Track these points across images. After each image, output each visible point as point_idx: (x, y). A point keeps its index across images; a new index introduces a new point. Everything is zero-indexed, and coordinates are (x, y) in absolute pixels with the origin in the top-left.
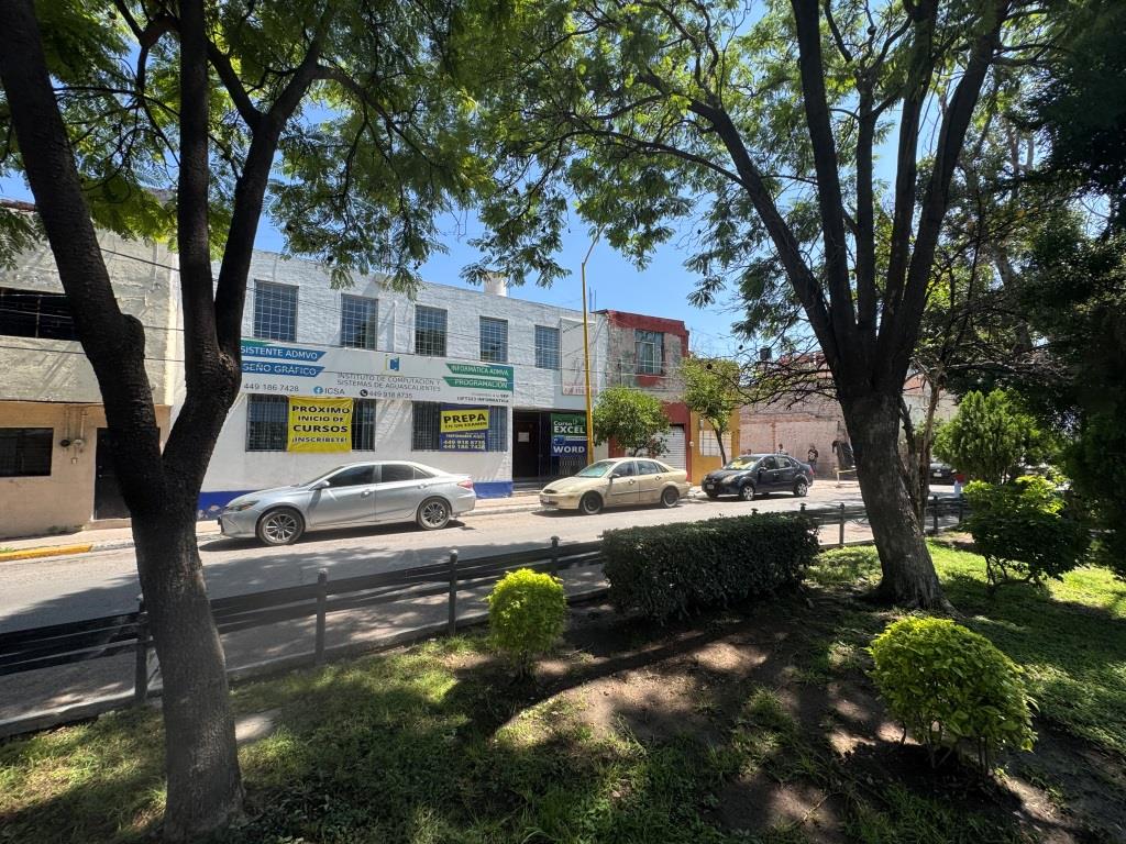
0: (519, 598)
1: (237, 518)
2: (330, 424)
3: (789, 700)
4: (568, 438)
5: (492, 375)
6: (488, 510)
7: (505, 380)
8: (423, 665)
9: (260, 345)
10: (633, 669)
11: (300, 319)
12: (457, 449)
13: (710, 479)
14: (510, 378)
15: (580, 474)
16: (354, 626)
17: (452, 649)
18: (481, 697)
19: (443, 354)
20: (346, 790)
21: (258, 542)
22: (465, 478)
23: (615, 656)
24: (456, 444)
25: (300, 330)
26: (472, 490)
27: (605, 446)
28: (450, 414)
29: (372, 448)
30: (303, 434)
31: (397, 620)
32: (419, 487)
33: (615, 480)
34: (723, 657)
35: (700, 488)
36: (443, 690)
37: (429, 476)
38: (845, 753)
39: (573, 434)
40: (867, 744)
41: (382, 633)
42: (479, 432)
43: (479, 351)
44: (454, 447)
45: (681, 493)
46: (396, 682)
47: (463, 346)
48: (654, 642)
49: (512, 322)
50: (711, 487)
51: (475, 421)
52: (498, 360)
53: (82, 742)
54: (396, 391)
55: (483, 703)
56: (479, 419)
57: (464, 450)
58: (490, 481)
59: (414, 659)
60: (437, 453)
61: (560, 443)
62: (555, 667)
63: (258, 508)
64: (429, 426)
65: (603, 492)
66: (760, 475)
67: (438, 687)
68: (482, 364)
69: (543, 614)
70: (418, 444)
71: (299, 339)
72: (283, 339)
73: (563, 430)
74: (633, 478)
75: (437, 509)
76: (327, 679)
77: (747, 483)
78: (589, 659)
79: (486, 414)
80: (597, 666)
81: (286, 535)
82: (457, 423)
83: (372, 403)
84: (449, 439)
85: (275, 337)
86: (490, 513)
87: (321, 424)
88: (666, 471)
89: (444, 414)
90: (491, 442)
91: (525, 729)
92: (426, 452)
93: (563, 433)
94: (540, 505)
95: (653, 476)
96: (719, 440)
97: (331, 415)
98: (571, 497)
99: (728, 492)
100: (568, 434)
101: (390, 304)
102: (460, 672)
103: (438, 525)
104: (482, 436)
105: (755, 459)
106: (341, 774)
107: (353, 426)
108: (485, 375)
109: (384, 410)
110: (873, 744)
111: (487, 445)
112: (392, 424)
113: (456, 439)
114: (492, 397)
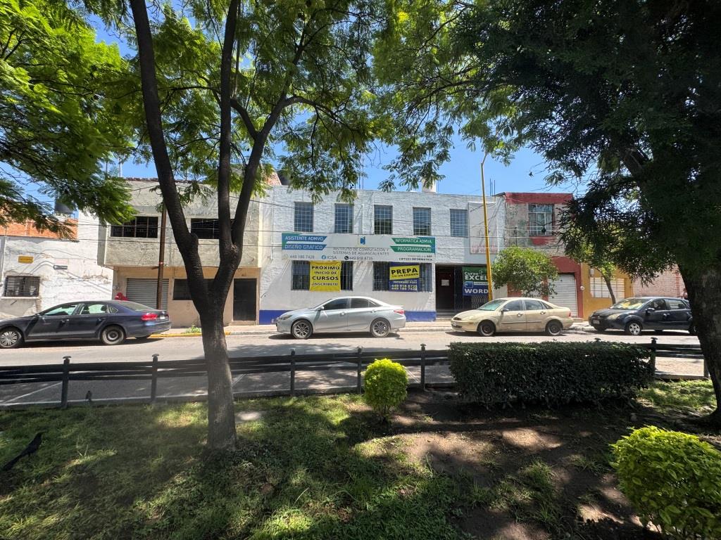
0: (377, 374)
1: (283, 323)
2: (330, 276)
3: (563, 475)
4: (475, 283)
5: (421, 243)
6: (417, 328)
7: (429, 246)
8: (335, 406)
9: (297, 235)
10: (455, 431)
11: (315, 220)
12: (400, 290)
13: (595, 316)
14: (433, 245)
15: (480, 308)
16: (313, 381)
17: (354, 400)
18: (357, 426)
19: (391, 233)
20: (277, 451)
21: (291, 337)
22: (399, 308)
23: (446, 422)
24: (399, 287)
25: (315, 225)
26: (403, 315)
27: (505, 288)
28: (395, 268)
29: (351, 289)
30: (317, 281)
31: (334, 381)
32: (371, 312)
33: (505, 313)
34: (526, 438)
35: (587, 323)
36: (340, 419)
37: (377, 305)
38: (588, 520)
39: (480, 281)
40: (615, 520)
41: (324, 387)
42: (413, 279)
43: (412, 229)
44: (398, 289)
45: (564, 325)
46: (319, 410)
47: (403, 227)
48: (479, 419)
49: (434, 208)
50: (597, 322)
51: (411, 272)
52: (425, 234)
53: (199, 408)
54: (364, 256)
55: (357, 430)
56: (413, 271)
57: (404, 291)
58: (421, 310)
59: (333, 401)
60: (387, 292)
61: (470, 286)
62: (406, 421)
63: (292, 319)
64: (383, 276)
65: (496, 321)
66: (647, 314)
67: (338, 417)
68: (415, 237)
69: (389, 385)
70: (377, 287)
71: (315, 231)
72: (308, 231)
73: (472, 278)
74: (521, 312)
75: (381, 325)
76: (291, 402)
77: (633, 321)
78: (430, 420)
79: (417, 268)
80: (432, 425)
81: (304, 334)
82: (399, 274)
83: (351, 263)
84: (394, 284)
85: (303, 230)
86: (418, 331)
87: (326, 276)
88: (550, 308)
89: (391, 269)
90: (421, 285)
91: (372, 447)
92: (381, 291)
93: (472, 280)
94: (451, 328)
95: (539, 311)
96: (609, 285)
97: (330, 271)
98: (471, 323)
99: (613, 327)
100: (476, 281)
101: (360, 206)
102: (354, 413)
103: (383, 335)
104: (415, 282)
105: (643, 301)
106: (276, 443)
107: (341, 277)
108: (416, 243)
109: (358, 267)
110: (621, 522)
111: (418, 288)
112: (363, 275)
113: (399, 284)
114: (422, 257)
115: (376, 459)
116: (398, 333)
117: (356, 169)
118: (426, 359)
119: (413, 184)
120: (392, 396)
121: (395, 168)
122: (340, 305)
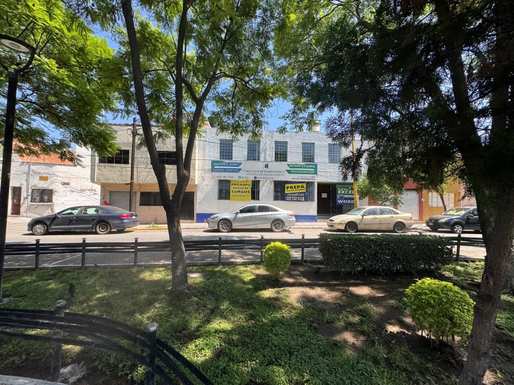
1: (213, 222)
2: (244, 190)
4: (346, 196)
5: (307, 168)
7: (313, 170)
8: (246, 271)
9: (221, 162)
11: (234, 152)
12: (292, 200)
13: (431, 220)
14: (316, 169)
15: (348, 213)
16: (232, 257)
17: (258, 268)
19: (286, 161)
21: (218, 231)
22: (291, 212)
24: (292, 198)
25: (234, 155)
26: (294, 217)
28: (289, 185)
29: (258, 199)
30: (235, 194)
31: (246, 257)
32: (272, 215)
37: (276, 210)
39: (349, 194)
41: (239, 260)
42: (301, 193)
44: (290, 199)
46: (236, 273)
47: (295, 156)
49: (317, 143)
50: (431, 224)
51: (300, 188)
52: (310, 162)
54: (267, 177)
56: (302, 187)
57: (295, 201)
58: (307, 214)
59: (245, 269)
60: (283, 201)
61: (341, 198)
62: (290, 280)
63: (218, 219)
64: (280, 190)
65: (358, 222)
66: (468, 219)
67: (248, 277)
68: (303, 164)
70: (276, 198)
71: (234, 159)
72: (229, 159)
73: (343, 192)
74: (376, 216)
77: (457, 223)
78: (305, 280)
79: (305, 185)
81: (227, 229)
82: (292, 189)
83: (259, 181)
84: (288, 196)
85: (226, 159)
86: (304, 228)
87: (241, 190)
88: (397, 213)
89: (286, 185)
90: (307, 197)
92: (279, 201)
93: (343, 194)
95: (389, 216)
96: (442, 198)
97: (244, 187)
100: (346, 194)
103: (279, 230)
104: (303, 195)
107: (252, 191)
108: (304, 168)
109: (263, 184)
111: (305, 199)
112: (267, 189)
113: (292, 196)
114: (307, 178)
115: (270, 299)
116: (290, 230)
117: (261, 119)
118: (305, 244)
119: (300, 128)
120: (281, 264)
121: (287, 117)
122: (250, 210)
